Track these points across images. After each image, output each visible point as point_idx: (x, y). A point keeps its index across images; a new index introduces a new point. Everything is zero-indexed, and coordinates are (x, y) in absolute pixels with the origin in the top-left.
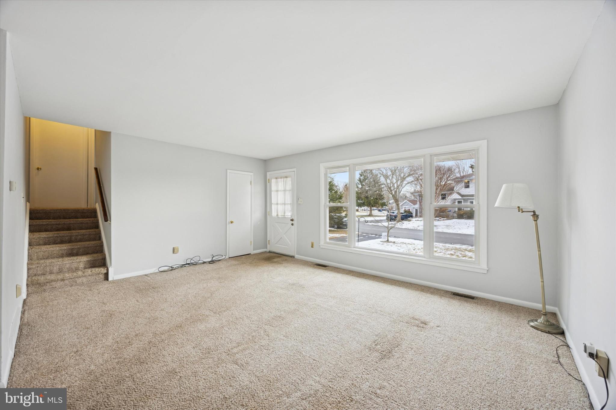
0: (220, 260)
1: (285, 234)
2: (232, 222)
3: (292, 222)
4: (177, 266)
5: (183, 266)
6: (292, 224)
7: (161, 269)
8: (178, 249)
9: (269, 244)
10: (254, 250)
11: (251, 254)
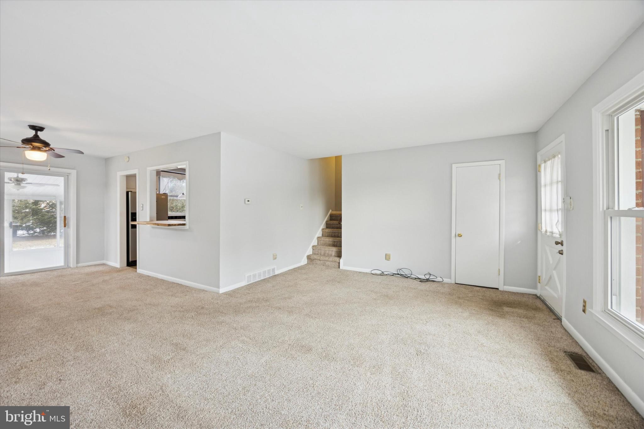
0: (434, 281)
1: (555, 269)
2: (460, 236)
3: (559, 247)
4: (389, 273)
5: (393, 275)
6: (561, 253)
7: (373, 272)
8: (390, 256)
9: (539, 282)
10: (504, 285)
11: (500, 289)
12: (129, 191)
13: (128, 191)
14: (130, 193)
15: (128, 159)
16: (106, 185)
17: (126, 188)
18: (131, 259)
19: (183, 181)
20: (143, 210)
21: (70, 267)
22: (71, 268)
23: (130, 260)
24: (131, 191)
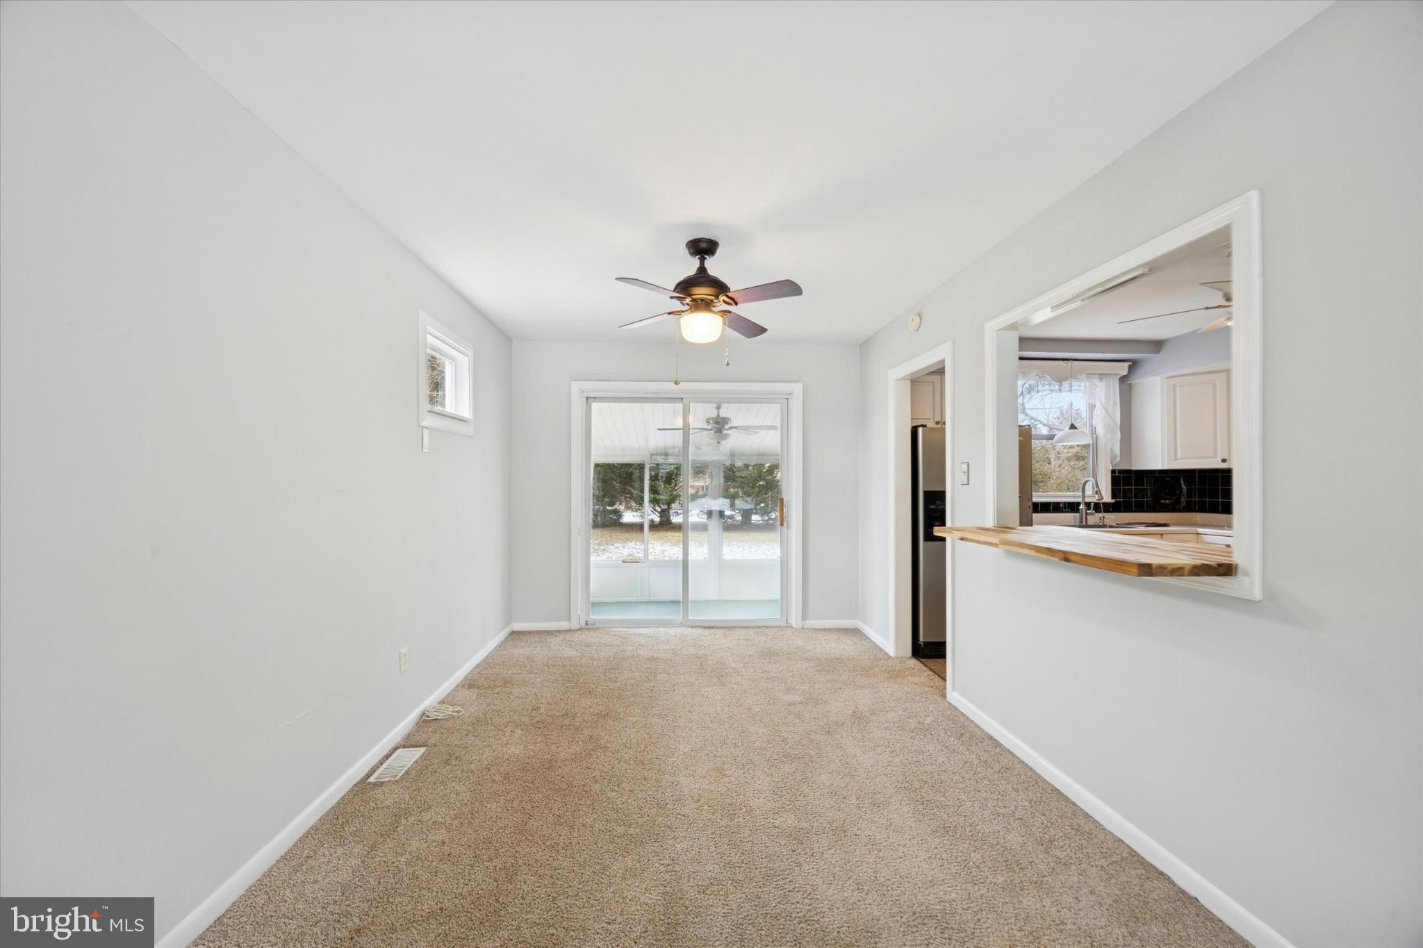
12: (920, 426)
13: (915, 424)
14: (920, 430)
15: (917, 320)
16: (861, 415)
17: (912, 419)
18: (924, 637)
19: (1071, 386)
20: (968, 484)
21: (791, 627)
22: (793, 627)
23: (921, 639)
24: (923, 426)
